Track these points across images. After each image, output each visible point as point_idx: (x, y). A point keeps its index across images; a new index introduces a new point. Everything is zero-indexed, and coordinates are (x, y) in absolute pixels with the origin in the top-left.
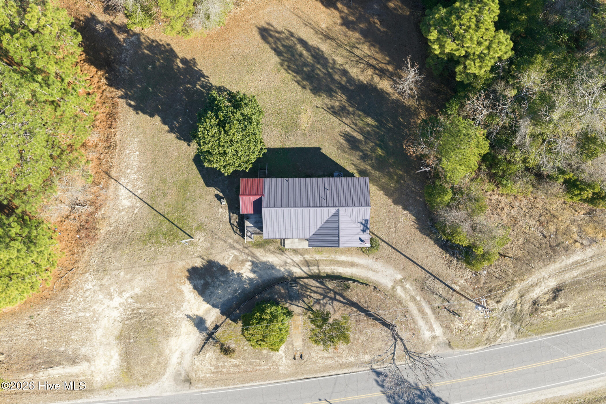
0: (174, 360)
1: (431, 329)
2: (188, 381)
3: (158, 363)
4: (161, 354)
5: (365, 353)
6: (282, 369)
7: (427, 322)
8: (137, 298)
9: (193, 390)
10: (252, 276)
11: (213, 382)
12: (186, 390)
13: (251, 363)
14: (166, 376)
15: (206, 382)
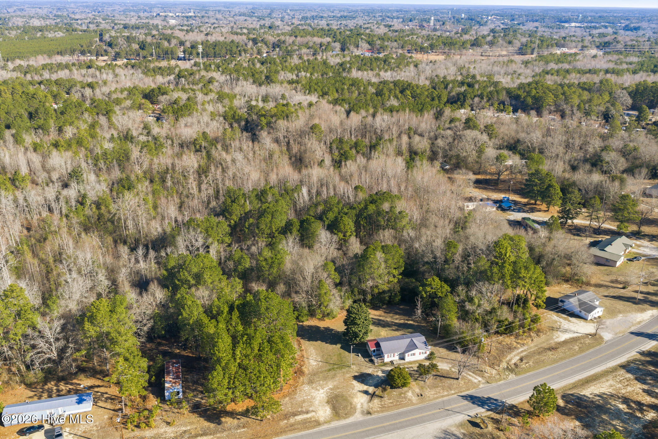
0: (359, 406)
1: (476, 379)
2: (369, 413)
3: (351, 408)
4: (351, 404)
5: (451, 390)
6: (414, 401)
7: (473, 377)
8: (331, 389)
9: (373, 416)
10: (383, 375)
11: (382, 411)
12: (369, 417)
13: (398, 401)
14: (357, 413)
15: (378, 412)
